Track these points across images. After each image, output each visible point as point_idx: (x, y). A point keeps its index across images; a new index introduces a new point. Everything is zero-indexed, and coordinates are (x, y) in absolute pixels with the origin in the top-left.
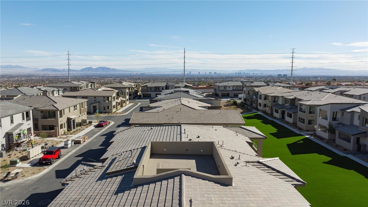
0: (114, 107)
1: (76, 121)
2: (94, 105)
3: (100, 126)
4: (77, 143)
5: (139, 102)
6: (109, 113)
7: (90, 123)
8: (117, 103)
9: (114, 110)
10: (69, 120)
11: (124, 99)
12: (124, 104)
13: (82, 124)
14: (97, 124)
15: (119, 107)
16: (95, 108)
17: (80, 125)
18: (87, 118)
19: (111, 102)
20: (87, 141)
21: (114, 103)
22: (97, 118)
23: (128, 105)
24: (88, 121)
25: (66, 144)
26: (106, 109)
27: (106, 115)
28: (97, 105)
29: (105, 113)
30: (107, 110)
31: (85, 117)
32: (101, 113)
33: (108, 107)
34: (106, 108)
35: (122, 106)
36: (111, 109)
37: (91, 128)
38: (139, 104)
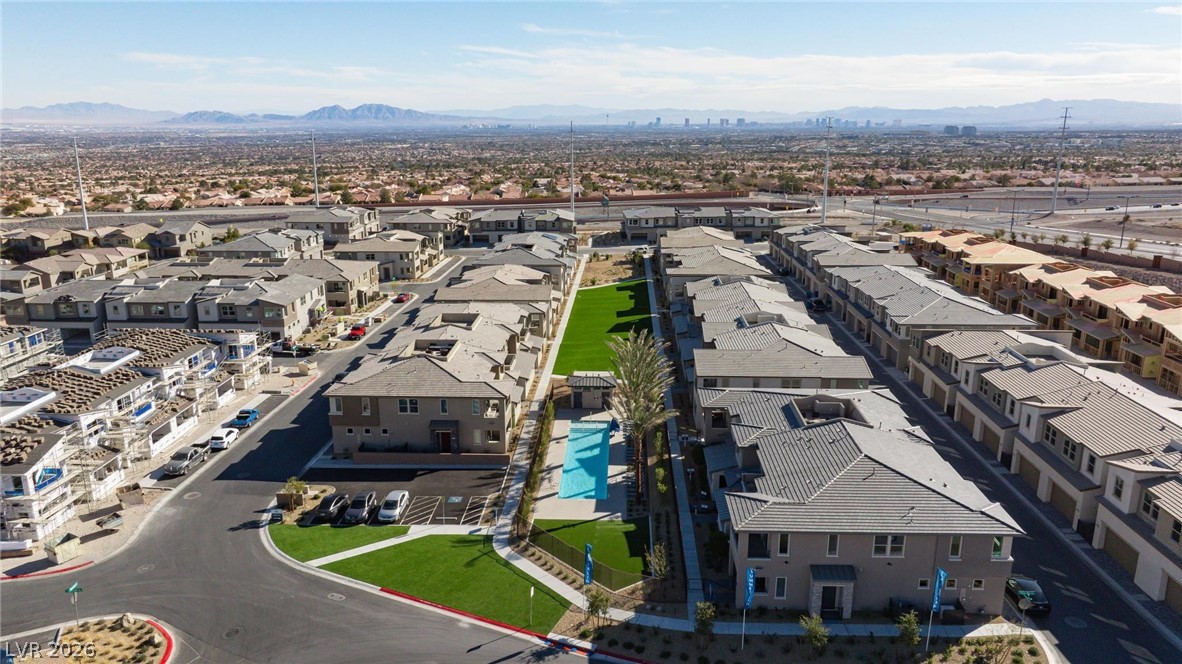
0: (418, 268)
1: (368, 295)
2: (386, 266)
3: (399, 301)
4: (377, 321)
5: (463, 254)
6: (409, 279)
7: (386, 296)
8: (421, 261)
9: (418, 274)
10: (360, 293)
11: (434, 252)
12: (435, 261)
13: (374, 297)
14: (396, 297)
15: (426, 267)
16: (387, 271)
17: (372, 299)
18: (380, 288)
19: (412, 260)
20: (388, 319)
21: (417, 263)
22: (394, 288)
23: (443, 261)
24: (381, 294)
25: (367, 323)
26: (405, 274)
27: (406, 282)
28: (390, 266)
29: (404, 279)
30: (407, 274)
31: (376, 287)
32: (397, 279)
33: (408, 269)
34: (405, 271)
35: (431, 265)
36: (413, 273)
37: (388, 303)
38: (464, 258)
